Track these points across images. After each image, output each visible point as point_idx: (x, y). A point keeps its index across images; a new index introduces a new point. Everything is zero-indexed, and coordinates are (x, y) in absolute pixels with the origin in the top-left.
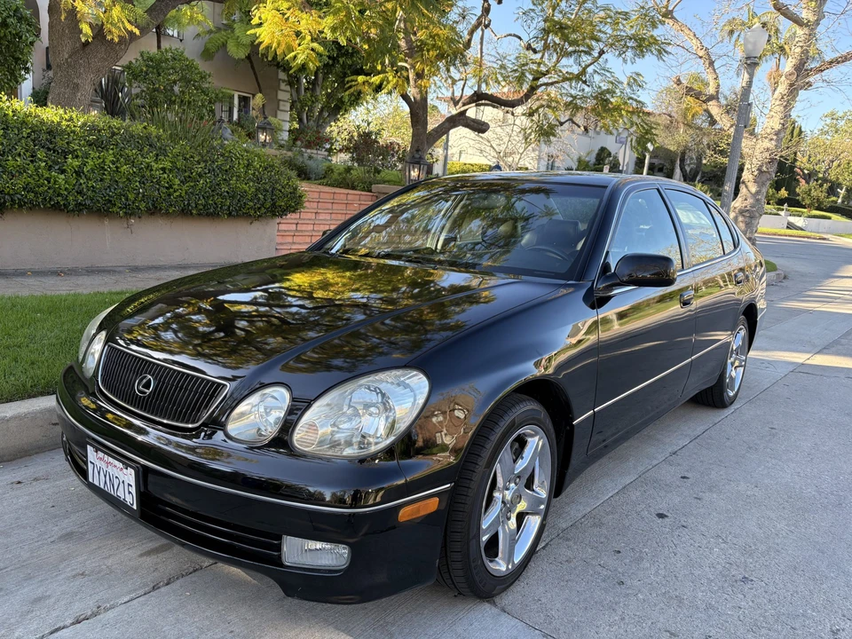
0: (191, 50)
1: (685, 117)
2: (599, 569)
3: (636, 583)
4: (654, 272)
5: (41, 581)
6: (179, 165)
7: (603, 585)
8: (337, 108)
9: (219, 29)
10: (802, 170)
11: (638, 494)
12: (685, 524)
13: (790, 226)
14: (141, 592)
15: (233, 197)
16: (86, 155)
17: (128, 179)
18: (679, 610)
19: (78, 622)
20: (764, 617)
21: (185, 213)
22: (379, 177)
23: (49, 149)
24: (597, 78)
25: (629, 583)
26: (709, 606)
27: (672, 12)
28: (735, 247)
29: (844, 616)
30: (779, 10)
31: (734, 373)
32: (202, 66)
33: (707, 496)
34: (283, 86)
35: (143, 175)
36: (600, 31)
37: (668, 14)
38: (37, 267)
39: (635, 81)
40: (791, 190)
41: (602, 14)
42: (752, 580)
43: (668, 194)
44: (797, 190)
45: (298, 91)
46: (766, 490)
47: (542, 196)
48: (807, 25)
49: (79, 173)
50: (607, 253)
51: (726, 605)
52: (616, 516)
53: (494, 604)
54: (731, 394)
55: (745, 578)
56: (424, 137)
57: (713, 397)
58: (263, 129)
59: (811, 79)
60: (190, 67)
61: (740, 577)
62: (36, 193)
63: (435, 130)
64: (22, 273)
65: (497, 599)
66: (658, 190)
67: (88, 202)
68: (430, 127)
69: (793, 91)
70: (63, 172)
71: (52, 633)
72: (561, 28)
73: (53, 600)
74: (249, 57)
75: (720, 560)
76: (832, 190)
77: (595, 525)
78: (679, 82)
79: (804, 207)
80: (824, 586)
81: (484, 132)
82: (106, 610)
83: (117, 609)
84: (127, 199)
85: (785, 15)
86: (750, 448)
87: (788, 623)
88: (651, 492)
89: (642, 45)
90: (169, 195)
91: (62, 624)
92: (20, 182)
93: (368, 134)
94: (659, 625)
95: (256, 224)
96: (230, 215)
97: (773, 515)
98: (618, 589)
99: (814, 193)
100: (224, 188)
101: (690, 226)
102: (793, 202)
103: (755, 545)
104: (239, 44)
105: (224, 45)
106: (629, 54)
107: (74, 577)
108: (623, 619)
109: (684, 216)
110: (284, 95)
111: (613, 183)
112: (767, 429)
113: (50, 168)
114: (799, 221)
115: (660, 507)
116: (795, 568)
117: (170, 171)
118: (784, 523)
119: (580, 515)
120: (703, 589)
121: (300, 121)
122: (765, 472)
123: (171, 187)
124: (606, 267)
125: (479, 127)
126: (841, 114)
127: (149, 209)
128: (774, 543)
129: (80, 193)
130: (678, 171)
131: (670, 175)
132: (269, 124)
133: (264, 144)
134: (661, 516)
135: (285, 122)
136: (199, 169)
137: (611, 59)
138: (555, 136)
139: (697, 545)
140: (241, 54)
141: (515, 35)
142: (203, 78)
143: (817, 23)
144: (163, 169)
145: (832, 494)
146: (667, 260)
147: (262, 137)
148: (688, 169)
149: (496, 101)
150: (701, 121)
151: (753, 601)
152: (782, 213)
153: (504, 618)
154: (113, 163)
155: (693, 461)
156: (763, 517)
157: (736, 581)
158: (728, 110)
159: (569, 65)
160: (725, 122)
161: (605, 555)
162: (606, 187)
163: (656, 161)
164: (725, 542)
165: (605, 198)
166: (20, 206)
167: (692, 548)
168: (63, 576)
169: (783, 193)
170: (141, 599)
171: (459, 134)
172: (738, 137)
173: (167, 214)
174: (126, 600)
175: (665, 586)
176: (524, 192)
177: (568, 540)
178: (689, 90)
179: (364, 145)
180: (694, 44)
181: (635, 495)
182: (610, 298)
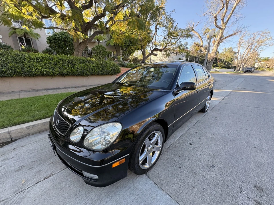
0: (104, 45)
1: (196, 51)
2: (174, 162)
3: (184, 167)
4: (189, 86)
5: (42, 165)
6: (96, 65)
7: (175, 168)
8: (130, 53)
9: (109, 40)
10: (218, 60)
11: (185, 137)
12: (196, 147)
13: (216, 71)
14: (63, 169)
15: (107, 71)
16: (79, 65)
17: (87, 69)
18: (195, 178)
19: (44, 179)
20: (219, 181)
21: (98, 75)
22: (136, 66)
23: (71, 64)
24: (178, 43)
25: (182, 167)
26: (203, 176)
27: (194, 29)
28: (209, 77)
29: (242, 181)
30: (216, 26)
31: (208, 105)
32: (106, 47)
33: (202, 138)
34: (121, 50)
35: (89, 68)
36: (179, 34)
37: (193, 30)
38: (72, 86)
39: (186, 44)
40: (217, 64)
41: (179, 30)
42: (215, 167)
43: (194, 66)
44: (218, 64)
45: (123, 51)
46: (216, 136)
47: (166, 68)
48: (223, 29)
49: (77, 68)
50: (178, 82)
51: (208, 176)
52: (180, 144)
53: (147, 175)
54: (206, 109)
55: (213, 165)
56: (145, 58)
57: (203, 110)
58: (116, 58)
59: (223, 41)
60: (103, 47)
61: (211, 165)
62: (69, 73)
63: (147, 56)
64: (69, 88)
65: (147, 173)
66: (191, 65)
67: (79, 74)
68: (146, 56)
69: (219, 43)
70: (74, 68)
71: (37, 183)
72: (171, 34)
73: (42, 172)
74: (114, 45)
75: (206, 159)
76: (225, 64)
77: (174, 147)
78: (195, 43)
79: (219, 67)
80: (235, 169)
81: (156, 56)
82: (53, 175)
83: (55, 175)
84: (87, 73)
85: (218, 27)
86: (211, 123)
87: (226, 183)
88: (188, 137)
89: (188, 36)
90: (95, 71)
91: (40, 180)
92: (66, 71)
93: (136, 58)
94: (190, 184)
95: (112, 76)
96: (107, 75)
97: (218, 144)
98: (179, 169)
99: (221, 64)
100: (105, 70)
101: (198, 72)
102: (217, 66)
103: (215, 154)
104: (112, 43)
105: (110, 43)
106: (185, 38)
107: (50, 164)
108: (180, 181)
109: (197, 70)
110: (121, 52)
111: (180, 64)
112: (215, 118)
113: (72, 68)
114: (218, 70)
115: (190, 141)
116: (226, 162)
117: (95, 67)
118: (222, 146)
119: (171, 144)
120: (201, 169)
121: (124, 56)
122: (215, 130)
123: (95, 70)
124: (178, 85)
125: (156, 55)
126: (227, 48)
127: (91, 74)
128: (220, 153)
129: (78, 72)
130: (194, 61)
131: (193, 62)
132: (117, 57)
133: (116, 61)
134: (191, 144)
135: (121, 57)
136: (100, 66)
137: (181, 39)
138: (170, 55)
139: (200, 154)
140: (112, 45)
141: (162, 36)
142: (106, 49)
143: (225, 28)
144: (93, 67)
145: (233, 137)
146: (193, 83)
147: (116, 60)
148: (196, 61)
149: (159, 50)
150: (199, 52)
151: (215, 174)
152: (214, 68)
153: (149, 180)
154: (84, 66)
155: (198, 127)
156: (216, 144)
157: (210, 167)
158: (205, 49)
159: (173, 41)
160: (204, 51)
161: (176, 157)
162: (178, 65)
163: (190, 60)
164: (207, 153)
165: (178, 67)
166: (67, 75)
167: (198, 155)
168: (48, 163)
169: (215, 64)
170: (62, 172)
171: (153, 57)
172: (207, 54)
173: (95, 75)
174: (58, 172)
175: (191, 168)
176: (162, 67)
177: (167, 152)
178: (197, 45)
179: (136, 60)
180: (198, 35)
181: (184, 138)
182: (178, 93)
